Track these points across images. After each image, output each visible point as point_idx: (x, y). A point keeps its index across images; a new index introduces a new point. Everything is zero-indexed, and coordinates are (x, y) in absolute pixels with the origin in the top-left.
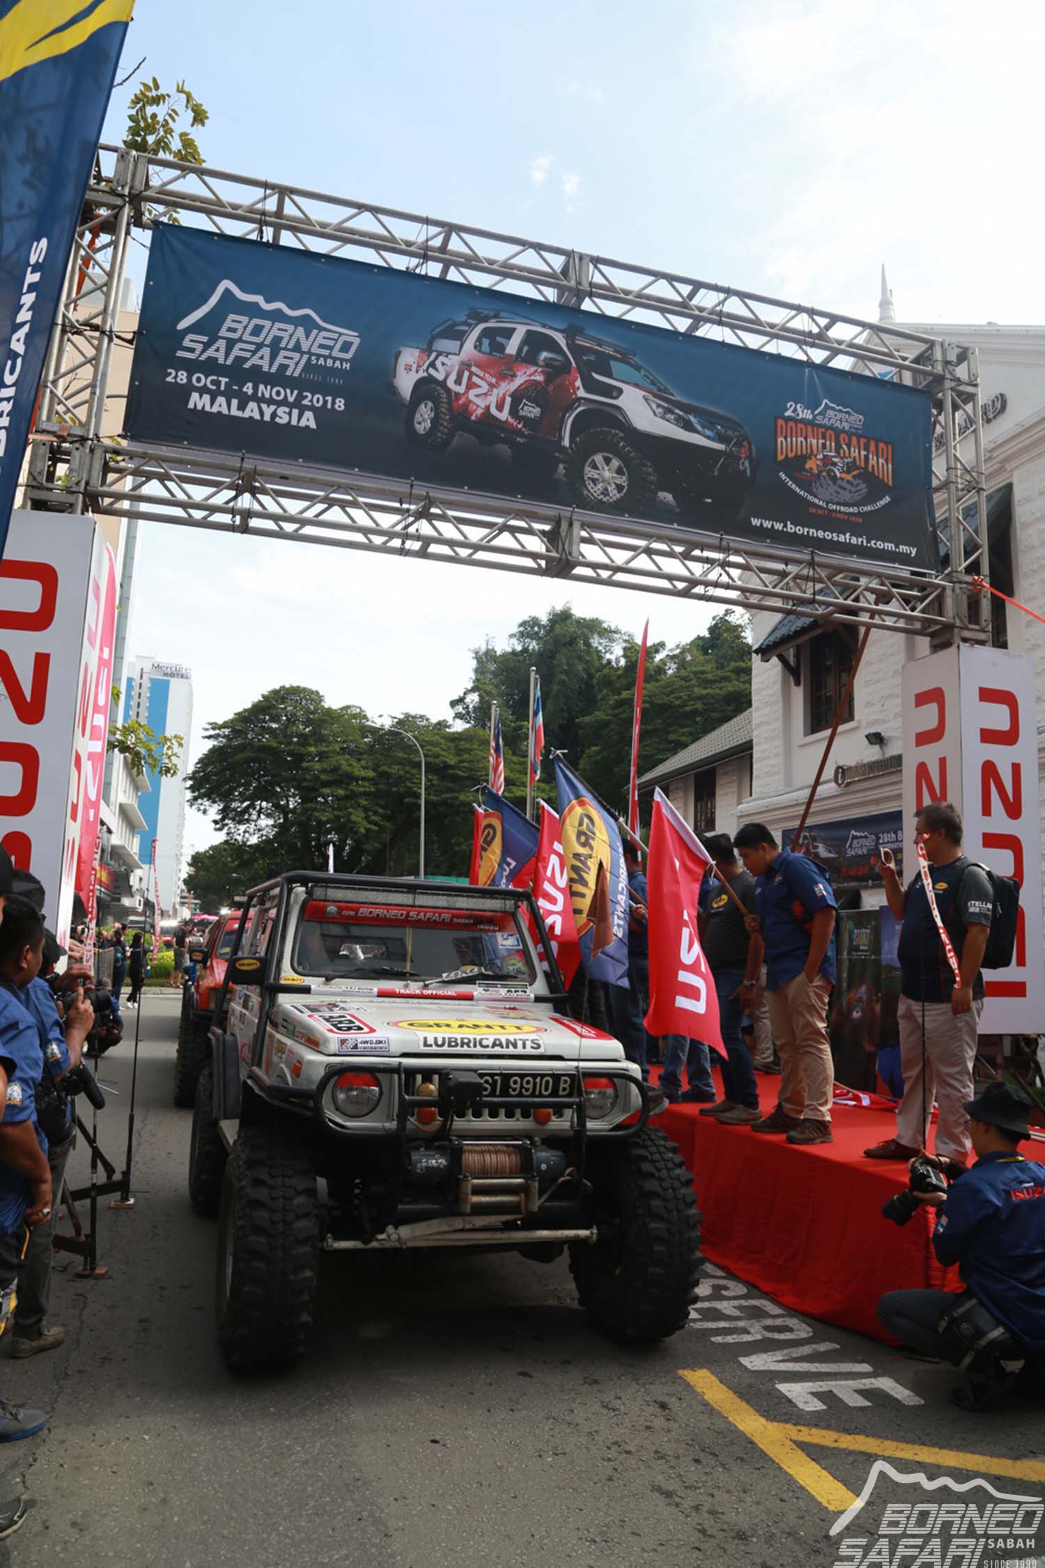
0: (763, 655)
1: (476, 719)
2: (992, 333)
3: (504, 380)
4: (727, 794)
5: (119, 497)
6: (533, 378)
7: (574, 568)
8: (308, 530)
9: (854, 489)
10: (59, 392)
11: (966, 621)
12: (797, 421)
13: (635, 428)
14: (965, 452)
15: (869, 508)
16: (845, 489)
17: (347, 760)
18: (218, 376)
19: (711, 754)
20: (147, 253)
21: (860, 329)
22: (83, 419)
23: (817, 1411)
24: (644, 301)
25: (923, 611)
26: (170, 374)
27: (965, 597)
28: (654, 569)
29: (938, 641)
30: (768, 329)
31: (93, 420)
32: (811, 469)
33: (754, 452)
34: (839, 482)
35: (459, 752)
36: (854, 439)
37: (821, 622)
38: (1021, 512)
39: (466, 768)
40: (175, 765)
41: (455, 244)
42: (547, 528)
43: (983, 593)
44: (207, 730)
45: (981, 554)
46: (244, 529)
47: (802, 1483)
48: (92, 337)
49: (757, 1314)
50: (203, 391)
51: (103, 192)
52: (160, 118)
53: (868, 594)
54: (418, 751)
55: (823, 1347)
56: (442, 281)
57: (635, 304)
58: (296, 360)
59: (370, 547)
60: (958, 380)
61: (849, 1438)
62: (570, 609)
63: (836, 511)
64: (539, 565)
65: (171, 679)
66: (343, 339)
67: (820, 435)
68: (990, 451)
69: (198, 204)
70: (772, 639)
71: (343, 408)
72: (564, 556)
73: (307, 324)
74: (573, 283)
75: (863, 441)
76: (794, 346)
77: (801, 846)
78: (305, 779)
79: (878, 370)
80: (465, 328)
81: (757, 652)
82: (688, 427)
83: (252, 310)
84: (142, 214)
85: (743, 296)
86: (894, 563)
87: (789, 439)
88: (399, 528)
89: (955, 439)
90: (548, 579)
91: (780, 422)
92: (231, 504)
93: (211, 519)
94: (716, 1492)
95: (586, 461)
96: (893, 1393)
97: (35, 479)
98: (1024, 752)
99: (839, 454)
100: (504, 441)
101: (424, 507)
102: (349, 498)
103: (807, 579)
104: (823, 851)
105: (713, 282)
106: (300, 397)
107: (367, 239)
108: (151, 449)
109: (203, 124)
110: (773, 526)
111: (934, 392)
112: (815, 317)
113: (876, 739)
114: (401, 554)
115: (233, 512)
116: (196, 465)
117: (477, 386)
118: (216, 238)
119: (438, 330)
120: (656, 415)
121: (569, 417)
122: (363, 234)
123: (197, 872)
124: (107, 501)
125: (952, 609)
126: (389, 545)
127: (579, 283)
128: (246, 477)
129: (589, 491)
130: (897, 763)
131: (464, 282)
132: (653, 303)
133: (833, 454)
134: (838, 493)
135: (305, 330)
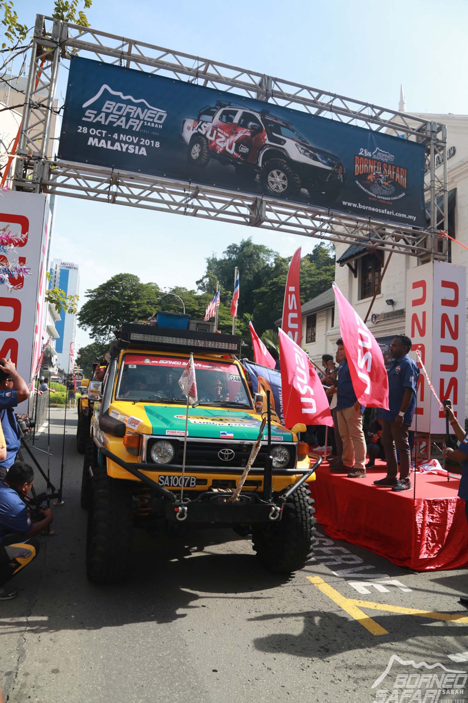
0: (340, 263)
1: (208, 290)
2: (450, 118)
3: (232, 135)
4: (321, 325)
5: (56, 185)
6: (245, 134)
7: (263, 222)
9: (389, 189)
10: (27, 135)
11: (437, 251)
12: (364, 157)
13: (291, 159)
14: (439, 172)
15: (396, 198)
16: (385, 189)
17: (150, 307)
18: (102, 130)
19: (314, 307)
20: (68, 71)
21: (394, 115)
22: (40, 148)
23: (367, 594)
24: (297, 99)
25: (417, 246)
26: (79, 128)
27: (436, 240)
28: (298, 223)
29: (423, 259)
30: (352, 114)
31: (44, 149)
32: (370, 179)
33: (345, 171)
34: (383, 186)
35: (200, 304)
36: (390, 166)
38: (461, 201)
39: (203, 312)
41: (211, 70)
42: (251, 203)
43: (444, 238)
45: (444, 220)
46: (114, 202)
47: (362, 624)
48: (43, 110)
49: (339, 553)
50: (95, 137)
51: (47, 40)
52: (70, 4)
54: (182, 303)
55: (368, 567)
56: (204, 87)
57: (292, 101)
58: (138, 123)
59: (170, 211)
60: (438, 140)
61: (381, 605)
62: (250, 240)
63: (380, 199)
64: (247, 220)
65: (70, 270)
66: (159, 114)
67: (375, 164)
68: (450, 172)
69: (92, 47)
70: (345, 256)
71: (159, 146)
72: (258, 217)
73: (142, 106)
75: (394, 167)
76: (364, 122)
78: (131, 316)
80: (215, 110)
81: (338, 262)
82: (315, 159)
83: (117, 99)
84: (66, 52)
85: (342, 98)
86: (405, 223)
87: (360, 166)
88: (183, 202)
89: (434, 167)
90: (251, 227)
91: (357, 157)
92: (108, 190)
93: (98, 196)
94: (326, 628)
95: (268, 174)
97: (17, 177)
98: (461, 310)
99: (383, 173)
100: (233, 163)
101: (195, 193)
102: (161, 188)
103: (367, 229)
105: (328, 91)
106: (139, 141)
107: (170, 67)
108: (71, 163)
109: (89, 8)
110: (352, 205)
111: (427, 145)
112: (374, 109)
113: (391, 302)
114: (184, 214)
115: (109, 193)
116: (92, 171)
117: (220, 137)
118: (100, 64)
119: (203, 110)
120: (301, 153)
121: (262, 153)
122: (168, 64)
123: (82, 357)
124: (50, 187)
125: (431, 245)
126: (180, 210)
127: (267, 90)
128: (114, 177)
129: (270, 187)
130: (402, 313)
131: (214, 88)
132: (301, 100)
133: (380, 173)
134: (382, 191)
135: (142, 109)
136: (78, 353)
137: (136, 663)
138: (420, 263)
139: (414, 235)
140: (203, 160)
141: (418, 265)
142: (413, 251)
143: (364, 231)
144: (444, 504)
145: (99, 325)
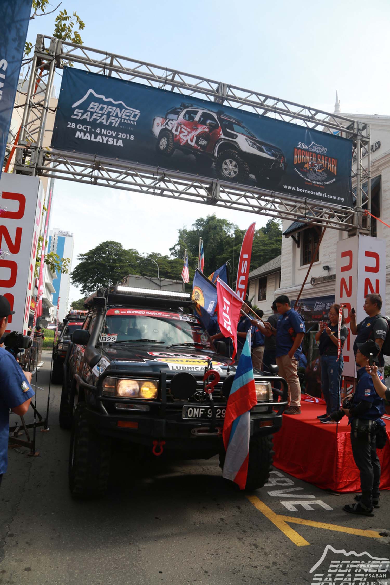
0: (286, 236)
1: (179, 255)
2: (376, 118)
3: (193, 130)
4: (271, 286)
5: (49, 170)
6: (204, 130)
7: (217, 201)
8: (119, 184)
9: (322, 176)
10: (27, 130)
11: (362, 227)
12: (302, 150)
13: (242, 150)
14: (364, 163)
15: (328, 183)
16: (319, 176)
17: (131, 269)
18: (87, 125)
19: (265, 271)
20: (61, 78)
21: (327, 116)
22: (36, 140)
23: (295, 511)
25: (346, 222)
26: (69, 124)
27: (361, 218)
28: (247, 203)
29: (351, 233)
30: (293, 115)
31: (40, 140)
32: (307, 167)
33: (286, 161)
35: (172, 267)
36: (323, 157)
37: (308, 224)
38: (384, 186)
39: (174, 273)
40: (67, 269)
41: (177, 78)
42: (208, 186)
43: (368, 216)
44: (79, 256)
45: (368, 201)
46: (95, 183)
47: (287, 536)
48: (40, 109)
49: (275, 477)
50: (81, 131)
51: (45, 54)
52: (67, 26)
53: (326, 215)
54: (157, 267)
55: (298, 489)
56: (171, 92)
57: (243, 103)
58: (116, 120)
59: (142, 191)
60: (363, 136)
61: (306, 521)
62: (215, 215)
63: (315, 184)
64: (204, 200)
65: (66, 237)
66: (134, 113)
67: (310, 155)
68: (374, 163)
69: (81, 60)
70: (290, 230)
71: (133, 139)
72: (213, 197)
73: (120, 106)
74: (220, 95)
75: (326, 158)
76: (302, 121)
77: (297, 307)
78: (115, 276)
79: (332, 131)
80: (180, 110)
81: (284, 234)
82: (261, 150)
83: (100, 101)
84: (60, 63)
85: (284, 102)
86: (336, 203)
87: (299, 156)
88: (152, 185)
89: (360, 158)
90: (207, 205)
91: (296, 150)
92: (91, 174)
93: (83, 179)
94: (257, 539)
95: (223, 162)
96: (322, 506)
97: (18, 162)
98: (381, 275)
99: (317, 162)
100: (193, 153)
101: (162, 177)
102: (134, 173)
103: (303, 208)
104: (305, 309)
105: (273, 96)
106: (117, 134)
107: (144, 76)
108: (61, 152)
109: (83, 29)
110: (291, 188)
111: (353, 140)
112: (310, 111)
113: (327, 268)
114: (153, 195)
115: (91, 177)
116: (78, 159)
117: (184, 133)
118: (87, 73)
119: (169, 111)
120: (249, 145)
121: (217, 145)
122: (142, 73)
124: (44, 171)
125: (357, 222)
126: (149, 191)
127: (223, 95)
128: (96, 164)
129: (224, 173)
130: (334, 277)
131: (180, 93)
132: (250, 103)
133: (315, 162)
134: (316, 177)
135: (120, 109)
136: (71, 306)
137: (96, 564)
138: (349, 236)
139: (343, 213)
140: (169, 150)
141: (348, 238)
142: (342, 226)
143: (302, 211)
145: (88, 283)
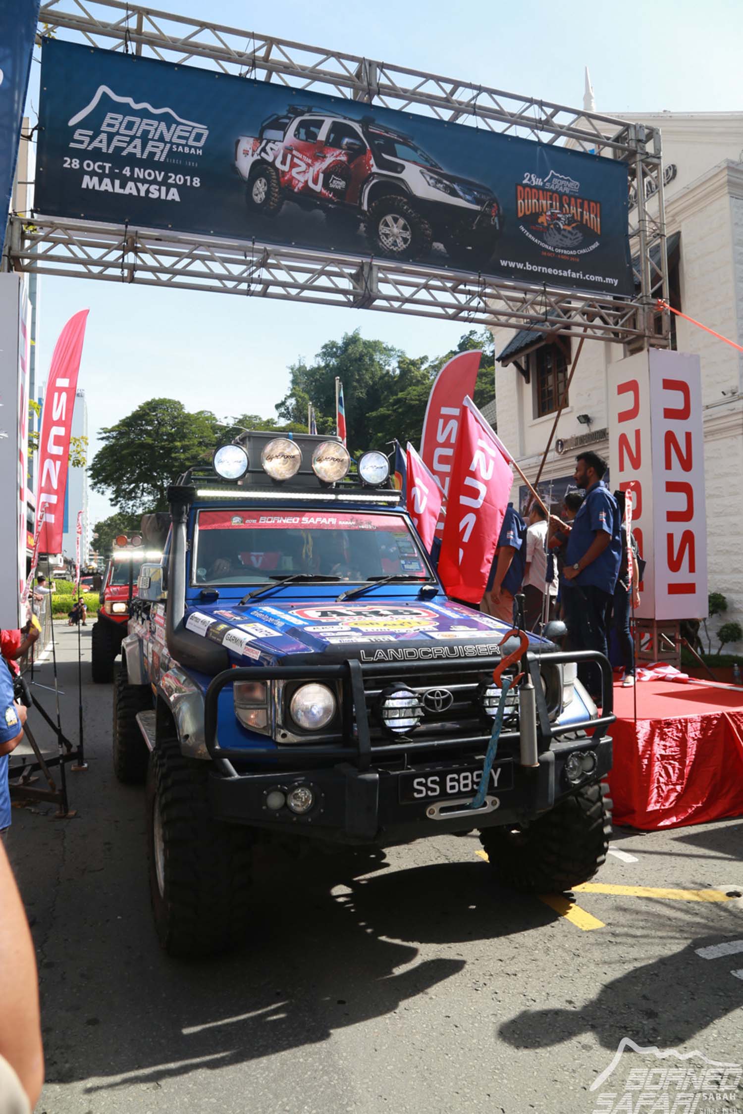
0: (503, 362)
1: (295, 417)
2: (666, 118)
3: (317, 161)
5: (35, 258)
6: (338, 158)
7: (374, 300)
8: (179, 279)
9: (573, 238)
11: (653, 333)
12: (531, 187)
13: (415, 195)
14: (651, 206)
15: (584, 251)
16: (567, 237)
17: (203, 451)
18: (103, 162)
21: (575, 116)
24: (418, 97)
25: (622, 326)
26: (66, 161)
27: (652, 315)
28: (431, 299)
29: (633, 346)
30: (509, 118)
32: (542, 223)
33: (501, 211)
34: (563, 232)
36: (573, 200)
37: (544, 337)
38: (686, 252)
40: (81, 460)
41: (276, 55)
42: (353, 271)
43: (664, 312)
45: (663, 283)
46: (132, 280)
50: (92, 174)
56: (267, 84)
57: (411, 100)
58: (161, 148)
59: (225, 290)
60: (647, 153)
62: (358, 334)
63: (560, 254)
64: (349, 299)
66: (196, 131)
67: (548, 197)
68: (669, 206)
69: (76, 23)
70: (509, 350)
71: (199, 185)
72: (367, 292)
73: (167, 119)
75: (579, 201)
76: (528, 130)
79: (587, 147)
80: (287, 121)
81: (498, 360)
82: (454, 193)
83: (125, 110)
85: (491, 92)
86: (602, 291)
87: (526, 201)
88: (245, 275)
89: (644, 199)
90: (356, 309)
91: (520, 188)
92: (121, 261)
93: (106, 273)
95: (379, 222)
98: (694, 424)
99: (562, 211)
100: (320, 207)
101: (263, 259)
102: (209, 254)
103: (541, 304)
105: (468, 81)
106: (166, 177)
107: (209, 52)
108: (56, 220)
110: (516, 266)
111: (630, 163)
112: (543, 108)
113: (586, 419)
114: (247, 295)
115: (122, 266)
116: (91, 231)
117: (299, 166)
118: (92, 51)
119: (267, 122)
120: (429, 185)
121: (367, 187)
122: (205, 47)
123: (100, 536)
124: (26, 261)
125: (643, 323)
126: (238, 288)
127: (369, 84)
128: (130, 240)
129: (383, 243)
130: (602, 435)
131: (283, 84)
132: (425, 98)
133: (557, 211)
134: (561, 240)
135: (166, 124)
136: (94, 531)
138: (628, 353)
139: (617, 309)
140: (272, 203)
141: (625, 356)
142: (616, 334)
143: (538, 308)
144: (682, 725)
145: (124, 484)
